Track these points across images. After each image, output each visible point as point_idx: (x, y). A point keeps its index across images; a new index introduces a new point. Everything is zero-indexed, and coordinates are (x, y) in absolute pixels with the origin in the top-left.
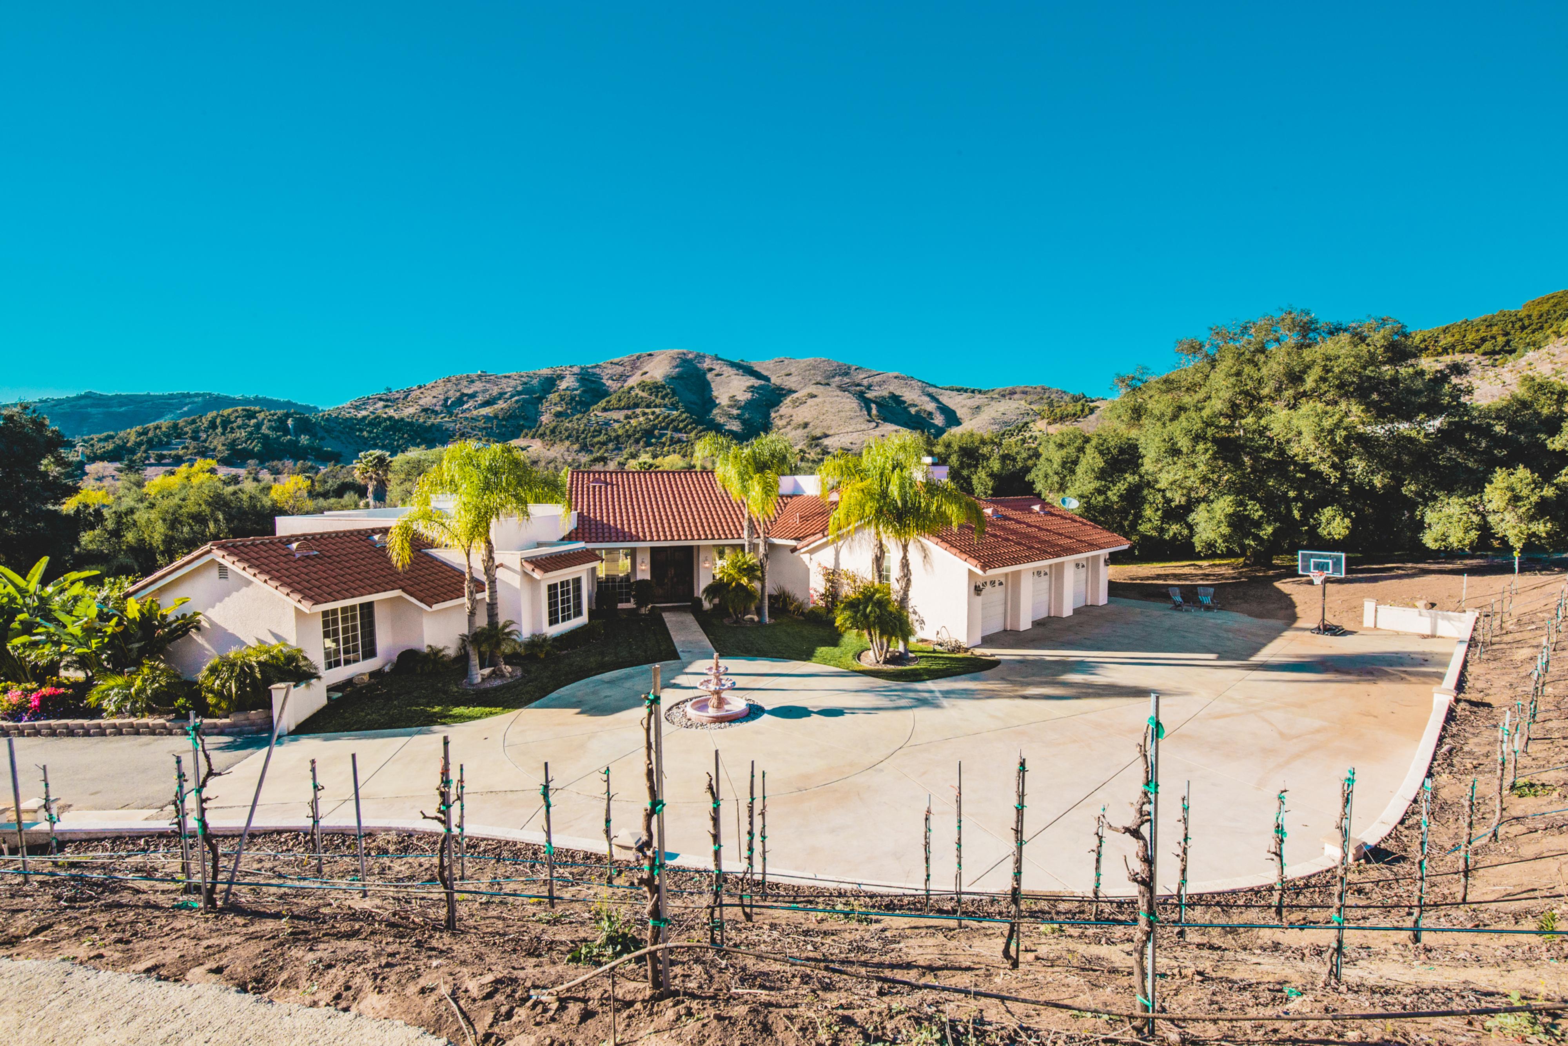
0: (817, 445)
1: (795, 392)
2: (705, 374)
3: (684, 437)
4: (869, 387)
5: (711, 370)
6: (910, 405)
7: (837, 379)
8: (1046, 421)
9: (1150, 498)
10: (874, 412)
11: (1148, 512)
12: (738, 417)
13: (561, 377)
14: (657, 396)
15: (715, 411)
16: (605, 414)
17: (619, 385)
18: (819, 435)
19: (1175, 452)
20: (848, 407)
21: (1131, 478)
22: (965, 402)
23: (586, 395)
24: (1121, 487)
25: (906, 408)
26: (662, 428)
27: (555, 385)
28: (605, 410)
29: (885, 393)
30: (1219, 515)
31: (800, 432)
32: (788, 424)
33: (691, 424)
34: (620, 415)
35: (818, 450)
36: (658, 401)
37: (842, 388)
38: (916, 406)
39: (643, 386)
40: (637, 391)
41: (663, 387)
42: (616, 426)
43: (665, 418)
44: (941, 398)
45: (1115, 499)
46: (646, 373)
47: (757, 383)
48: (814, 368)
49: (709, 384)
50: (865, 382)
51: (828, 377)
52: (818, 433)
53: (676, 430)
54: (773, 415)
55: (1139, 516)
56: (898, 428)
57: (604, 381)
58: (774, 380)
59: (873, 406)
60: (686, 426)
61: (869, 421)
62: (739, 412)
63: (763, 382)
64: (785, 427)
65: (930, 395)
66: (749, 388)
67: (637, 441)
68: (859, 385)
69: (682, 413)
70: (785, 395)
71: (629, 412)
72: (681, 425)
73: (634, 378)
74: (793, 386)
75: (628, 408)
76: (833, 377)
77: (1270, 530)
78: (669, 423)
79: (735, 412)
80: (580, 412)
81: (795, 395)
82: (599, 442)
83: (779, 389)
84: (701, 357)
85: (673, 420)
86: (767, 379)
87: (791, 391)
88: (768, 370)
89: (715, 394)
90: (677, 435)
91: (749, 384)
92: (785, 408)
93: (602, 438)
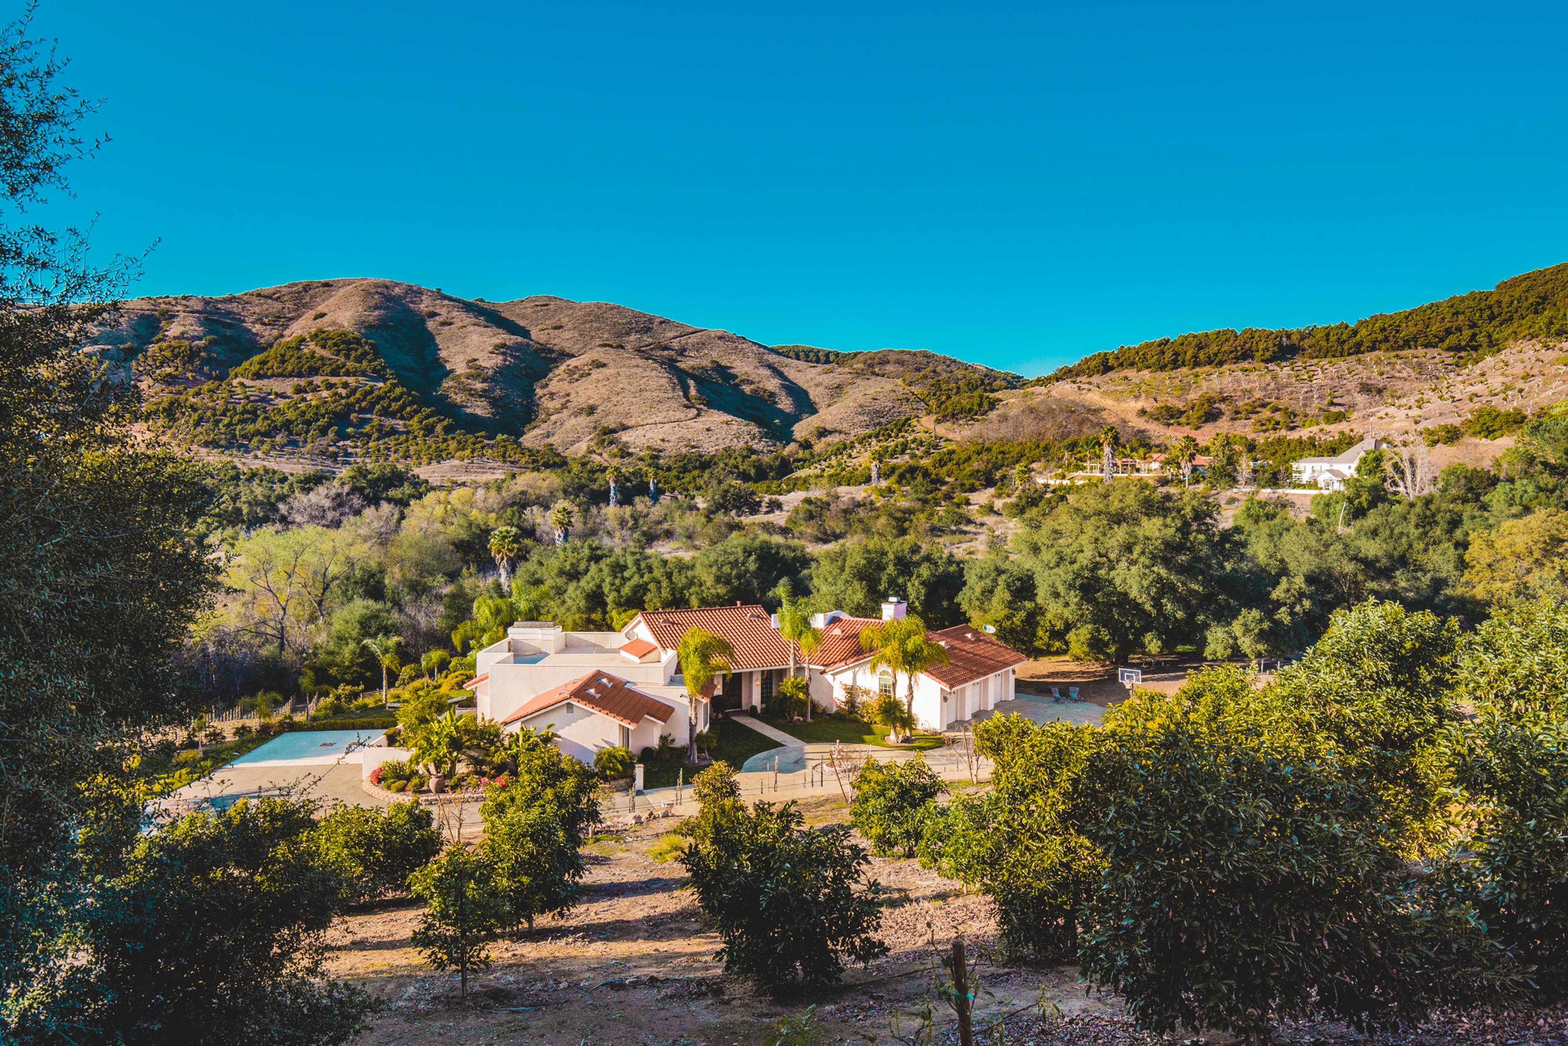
0: (611, 443)
1: (573, 356)
2: (423, 321)
3: (400, 424)
4: (682, 352)
5: (433, 315)
6: (743, 381)
7: (633, 337)
8: (934, 417)
9: (1042, 623)
10: (693, 392)
11: (1040, 633)
12: (484, 394)
13: (170, 317)
14: (347, 357)
15: (447, 384)
16: (258, 383)
17: (275, 332)
18: (613, 426)
19: (1057, 595)
20: (653, 384)
21: (1028, 605)
22: (819, 379)
23: (217, 348)
24: (1022, 614)
25: (737, 386)
26: (362, 411)
27: (158, 329)
28: (258, 376)
29: (706, 363)
30: (1082, 638)
31: (583, 420)
32: (564, 406)
33: (410, 404)
34: (287, 386)
35: (614, 449)
36: (351, 365)
37: (642, 352)
38: (752, 383)
39: (321, 337)
40: (312, 345)
41: (358, 341)
42: (281, 403)
43: (366, 394)
44: (786, 371)
45: (1018, 623)
46: (323, 315)
47: (513, 340)
48: (598, 318)
49: (431, 337)
50: (675, 344)
51: (619, 335)
52: (611, 422)
53: (386, 413)
54: (539, 392)
55: (1034, 635)
56: (729, 417)
57: (248, 325)
58: (534, 334)
59: (691, 383)
60: (403, 407)
61: (687, 407)
62: (485, 385)
63: (520, 339)
64: (558, 411)
65: (770, 366)
66: (497, 347)
67: (323, 432)
68: (666, 348)
69: (394, 386)
70: (555, 361)
71: (303, 382)
72: (395, 406)
73: (301, 322)
74: (567, 346)
75: (300, 375)
76: (628, 334)
77: (1113, 649)
78: (373, 401)
79: (479, 386)
80: (209, 377)
81: (573, 362)
82: (257, 433)
83: (545, 349)
84: (416, 293)
85: (380, 398)
86: (525, 333)
87: (565, 355)
88: (524, 317)
89: (443, 354)
90: (389, 422)
91: (497, 341)
92: (557, 381)
93: (260, 425)
